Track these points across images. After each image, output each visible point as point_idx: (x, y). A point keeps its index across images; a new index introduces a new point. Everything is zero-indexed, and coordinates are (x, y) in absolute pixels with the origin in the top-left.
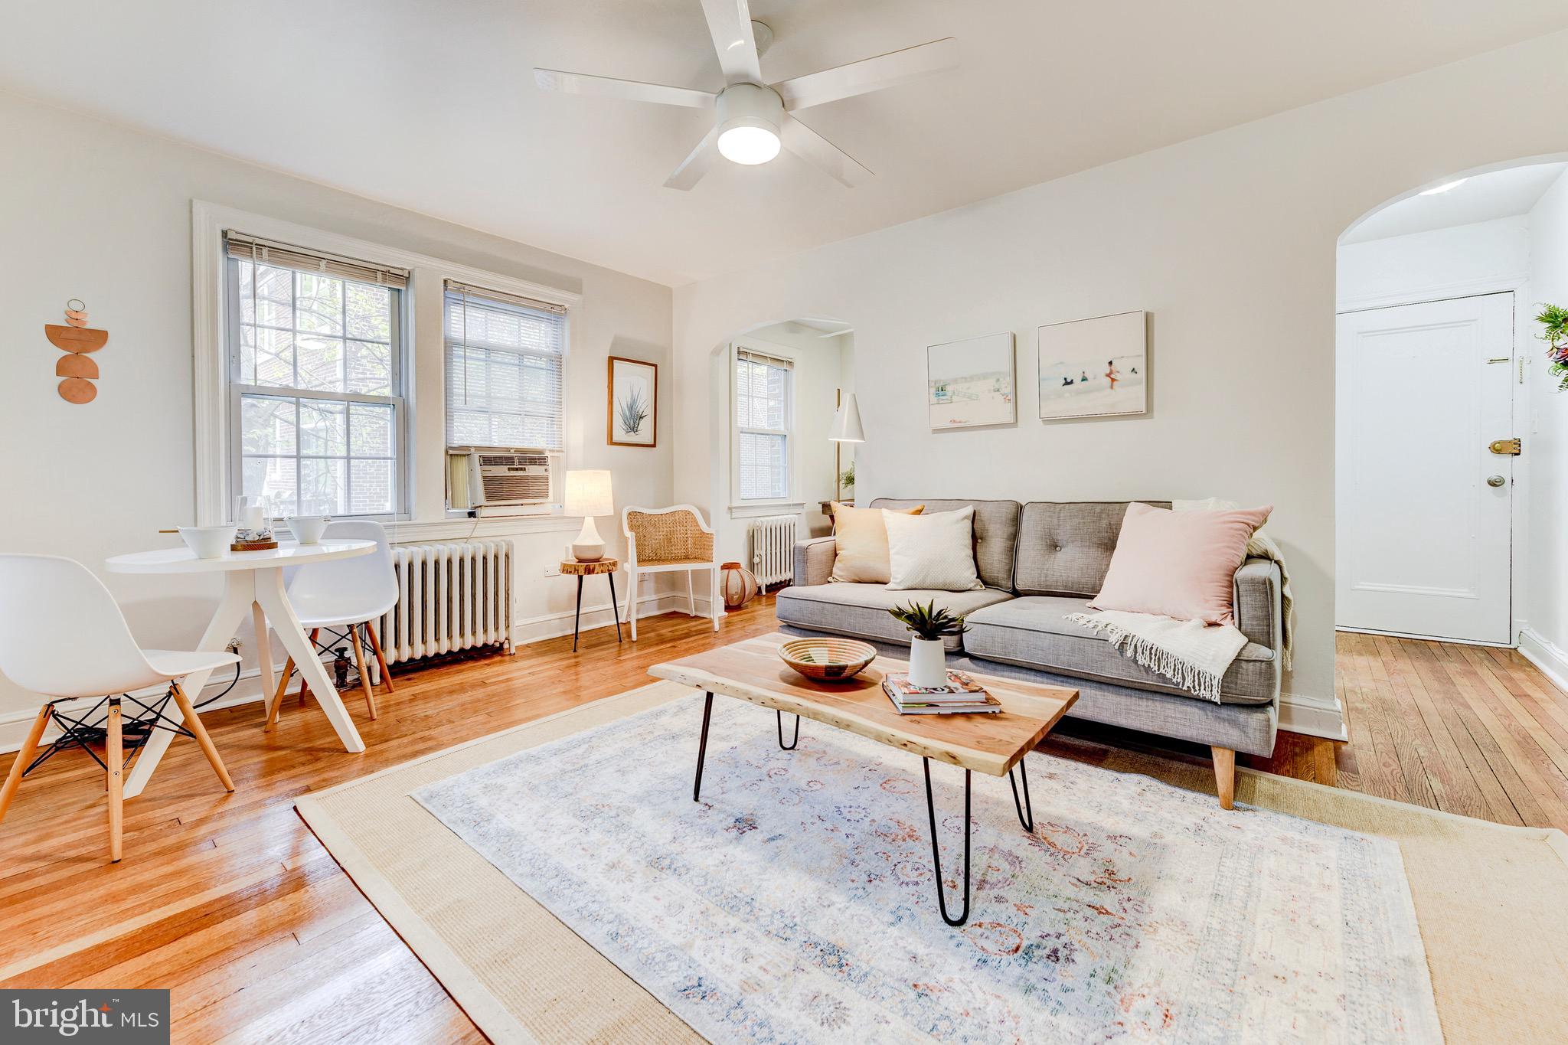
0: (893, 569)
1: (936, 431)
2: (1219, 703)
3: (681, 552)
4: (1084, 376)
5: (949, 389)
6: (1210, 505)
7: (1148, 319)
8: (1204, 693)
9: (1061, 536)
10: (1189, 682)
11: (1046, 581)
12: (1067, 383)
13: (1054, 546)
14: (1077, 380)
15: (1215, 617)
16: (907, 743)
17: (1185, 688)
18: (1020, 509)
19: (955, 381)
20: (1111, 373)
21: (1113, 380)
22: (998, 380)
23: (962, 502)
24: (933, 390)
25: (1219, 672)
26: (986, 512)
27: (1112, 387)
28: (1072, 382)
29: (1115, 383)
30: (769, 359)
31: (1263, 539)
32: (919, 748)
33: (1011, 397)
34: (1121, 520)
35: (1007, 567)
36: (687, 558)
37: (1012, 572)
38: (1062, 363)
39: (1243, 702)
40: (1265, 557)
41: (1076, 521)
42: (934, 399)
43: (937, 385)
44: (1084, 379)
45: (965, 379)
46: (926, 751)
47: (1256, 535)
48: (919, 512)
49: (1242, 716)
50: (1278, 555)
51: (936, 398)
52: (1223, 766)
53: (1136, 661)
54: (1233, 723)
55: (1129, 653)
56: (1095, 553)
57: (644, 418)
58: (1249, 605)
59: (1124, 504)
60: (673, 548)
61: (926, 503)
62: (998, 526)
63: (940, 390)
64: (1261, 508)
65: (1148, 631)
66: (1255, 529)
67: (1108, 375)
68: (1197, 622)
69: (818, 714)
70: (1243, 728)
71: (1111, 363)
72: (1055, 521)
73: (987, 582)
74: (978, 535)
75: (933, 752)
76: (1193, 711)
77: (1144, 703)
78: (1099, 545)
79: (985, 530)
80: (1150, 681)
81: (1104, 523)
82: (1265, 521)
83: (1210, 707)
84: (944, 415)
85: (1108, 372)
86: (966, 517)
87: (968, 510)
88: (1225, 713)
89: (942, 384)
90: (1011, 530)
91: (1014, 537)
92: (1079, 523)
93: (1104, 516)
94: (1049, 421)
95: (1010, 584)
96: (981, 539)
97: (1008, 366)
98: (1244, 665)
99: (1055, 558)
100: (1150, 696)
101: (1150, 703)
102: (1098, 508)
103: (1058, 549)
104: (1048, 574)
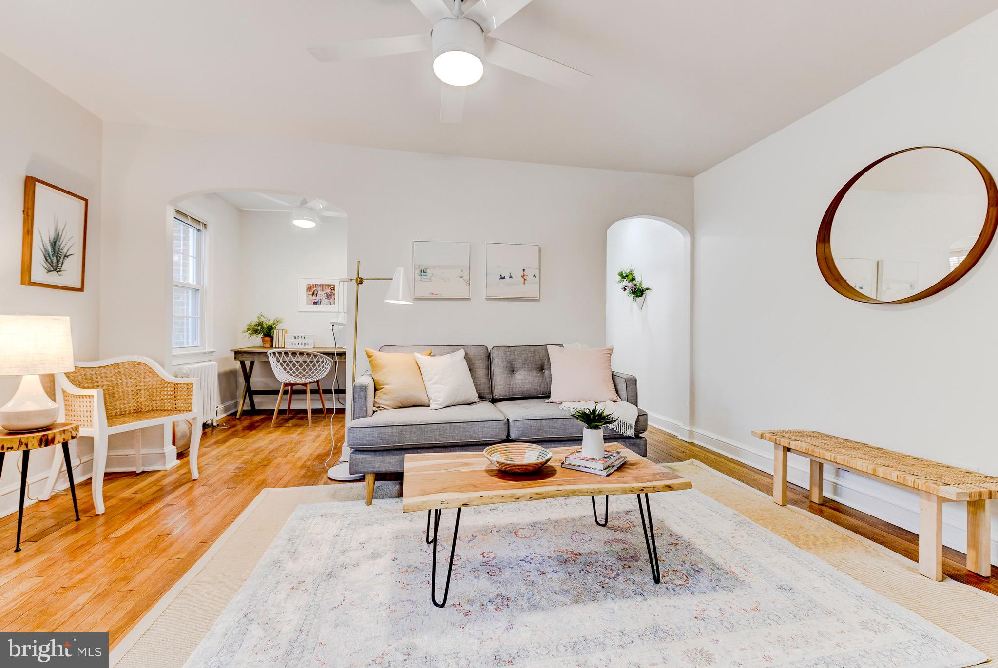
0: (433, 395)
1: (418, 299)
2: (634, 436)
3: (131, 405)
4: (510, 276)
5: (428, 271)
7: (540, 249)
8: (629, 434)
9: (517, 364)
10: (623, 430)
11: (513, 391)
12: (502, 278)
13: (512, 371)
14: (507, 277)
15: (615, 398)
16: (643, 488)
17: (621, 433)
18: (490, 351)
19: (433, 267)
20: (524, 275)
21: (525, 279)
22: (462, 271)
23: (457, 348)
24: (417, 272)
25: (634, 423)
26: (472, 352)
27: (524, 283)
28: (504, 278)
29: (526, 281)
30: (189, 218)
32: (650, 489)
35: (488, 386)
36: (138, 412)
37: (491, 388)
38: (499, 266)
41: (524, 356)
42: (418, 278)
43: (421, 268)
44: (511, 277)
45: (440, 267)
46: (655, 489)
48: (431, 354)
49: (638, 441)
51: (420, 277)
54: (635, 445)
56: (535, 373)
57: (70, 257)
58: (630, 391)
59: (545, 346)
60: (118, 403)
61: (434, 348)
62: (480, 361)
63: (423, 272)
64: (611, 347)
67: (523, 277)
69: (575, 492)
70: (639, 447)
71: (524, 270)
72: (513, 357)
73: (481, 397)
74: (472, 368)
75: (659, 488)
76: (621, 443)
78: (536, 369)
79: (474, 363)
81: (537, 357)
83: (627, 440)
84: (425, 290)
85: (523, 275)
87: (463, 352)
88: (632, 441)
89: (424, 268)
90: (487, 363)
91: (489, 367)
92: (525, 357)
93: (536, 353)
94: (489, 299)
95: (491, 397)
96: (474, 370)
98: (640, 417)
99: (515, 378)
102: (532, 348)
103: (514, 372)
104: (512, 388)
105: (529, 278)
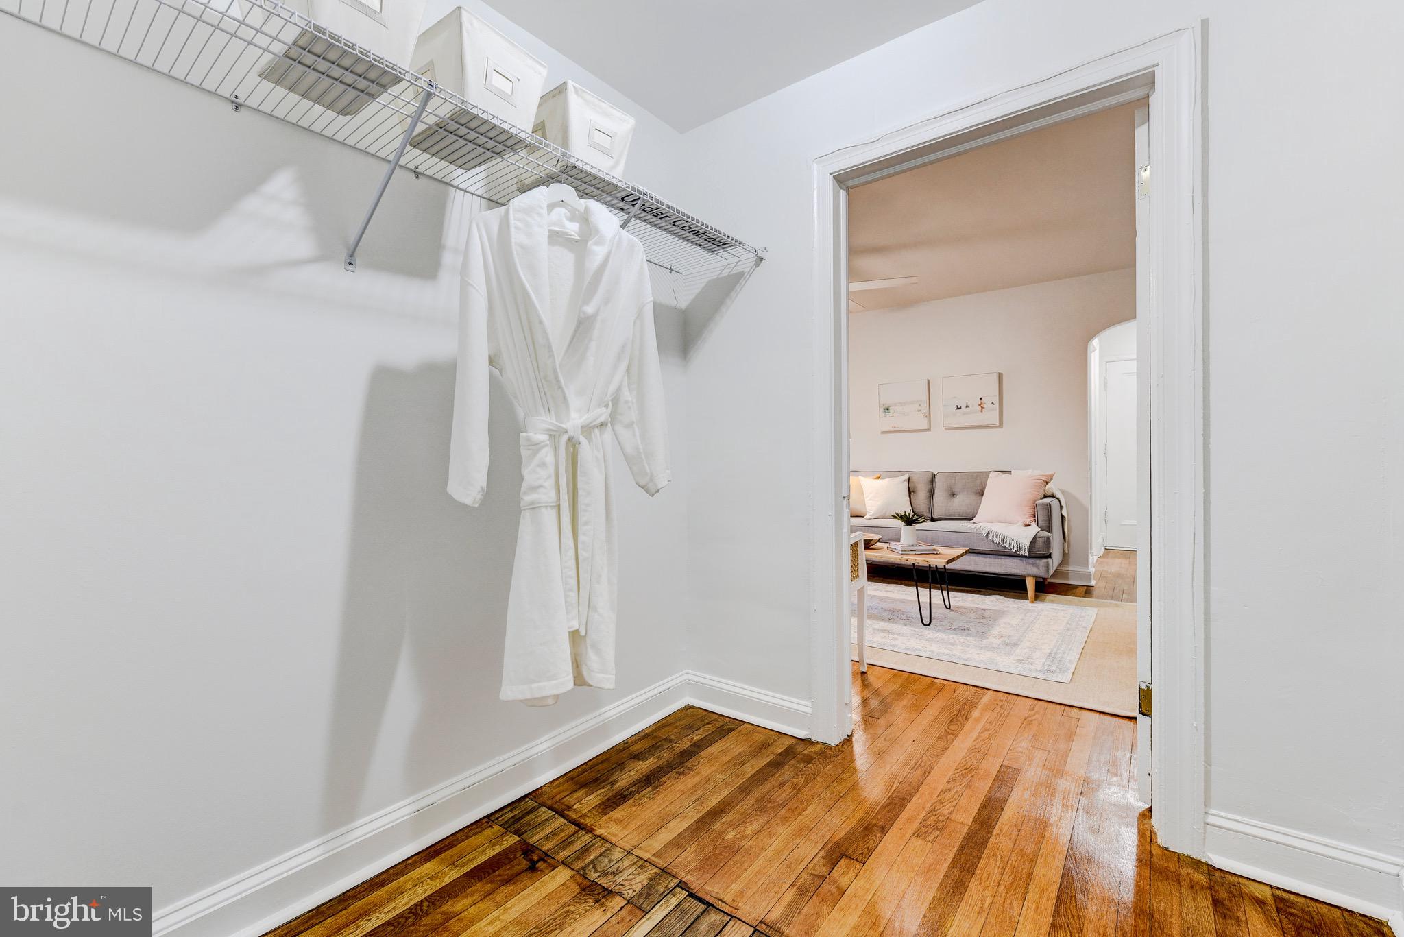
0: (868, 508)
1: (884, 432)
2: (1027, 557)
4: (967, 405)
5: (891, 409)
6: (1030, 472)
7: (1000, 376)
8: (1022, 552)
9: (957, 490)
10: (1015, 549)
11: (949, 513)
12: (958, 408)
13: (953, 495)
14: (964, 407)
15: (1028, 522)
16: (908, 559)
17: (1014, 551)
18: (934, 476)
19: (895, 405)
20: (981, 404)
21: (982, 408)
22: (920, 405)
23: (902, 473)
24: (882, 410)
25: (1028, 543)
26: (915, 478)
27: (981, 411)
28: (960, 408)
29: (983, 410)
31: (1051, 488)
33: (927, 414)
34: (987, 480)
35: (927, 506)
37: (931, 509)
38: (955, 397)
39: (1039, 555)
40: (1053, 496)
41: (967, 481)
42: (882, 415)
43: (885, 407)
44: (967, 407)
45: (901, 404)
47: (1048, 486)
48: (878, 478)
49: (1037, 561)
50: (1059, 495)
51: (884, 414)
52: (1030, 585)
53: (993, 542)
54: (1033, 565)
55: (990, 537)
56: (975, 497)
58: (1042, 515)
59: (988, 473)
61: (881, 473)
62: (923, 485)
63: (886, 410)
64: (1050, 473)
65: (997, 528)
66: (1047, 483)
67: (980, 405)
68: (1020, 523)
70: (1038, 567)
71: (981, 399)
72: (953, 481)
74: (911, 490)
76: (1017, 561)
77: (997, 560)
78: (976, 493)
79: (915, 487)
80: (1000, 549)
81: (978, 482)
82: (1052, 479)
83: (1024, 559)
84: (888, 424)
86: (905, 480)
87: (906, 477)
88: (1030, 560)
89: (887, 406)
90: (930, 487)
91: (932, 491)
92: (968, 483)
93: (978, 478)
94: (947, 429)
95: (930, 515)
96: (913, 492)
97: (925, 398)
98: (1038, 539)
99: (953, 501)
100: (1000, 557)
101: (1000, 560)
102: (976, 474)
103: (955, 496)
104: (949, 510)
105: (987, 405)
